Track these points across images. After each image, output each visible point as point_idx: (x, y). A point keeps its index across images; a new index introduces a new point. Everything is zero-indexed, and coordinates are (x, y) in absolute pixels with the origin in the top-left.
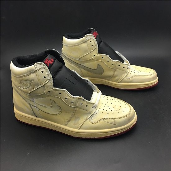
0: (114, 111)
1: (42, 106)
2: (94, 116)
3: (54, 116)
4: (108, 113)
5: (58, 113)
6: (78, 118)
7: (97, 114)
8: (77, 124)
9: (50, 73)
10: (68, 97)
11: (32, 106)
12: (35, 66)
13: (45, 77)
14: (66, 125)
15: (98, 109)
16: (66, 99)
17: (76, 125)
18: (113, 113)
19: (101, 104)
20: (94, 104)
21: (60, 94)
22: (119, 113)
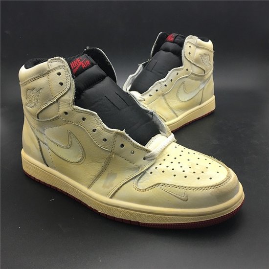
0: (188, 172)
1: (55, 143)
2: (145, 175)
3: (72, 166)
4: (175, 176)
5: (79, 159)
6: (113, 175)
7: (151, 173)
8: (108, 187)
9: (73, 77)
10: (98, 128)
11: (41, 142)
12: (49, 64)
13: (61, 84)
14: (89, 187)
15: (157, 165)
16: (94, 131)
17: (106, 189)
18: (186, 177)
19: (166, 157)
20: (148, 151)
21: (84, 119)
22: (198, 179)
